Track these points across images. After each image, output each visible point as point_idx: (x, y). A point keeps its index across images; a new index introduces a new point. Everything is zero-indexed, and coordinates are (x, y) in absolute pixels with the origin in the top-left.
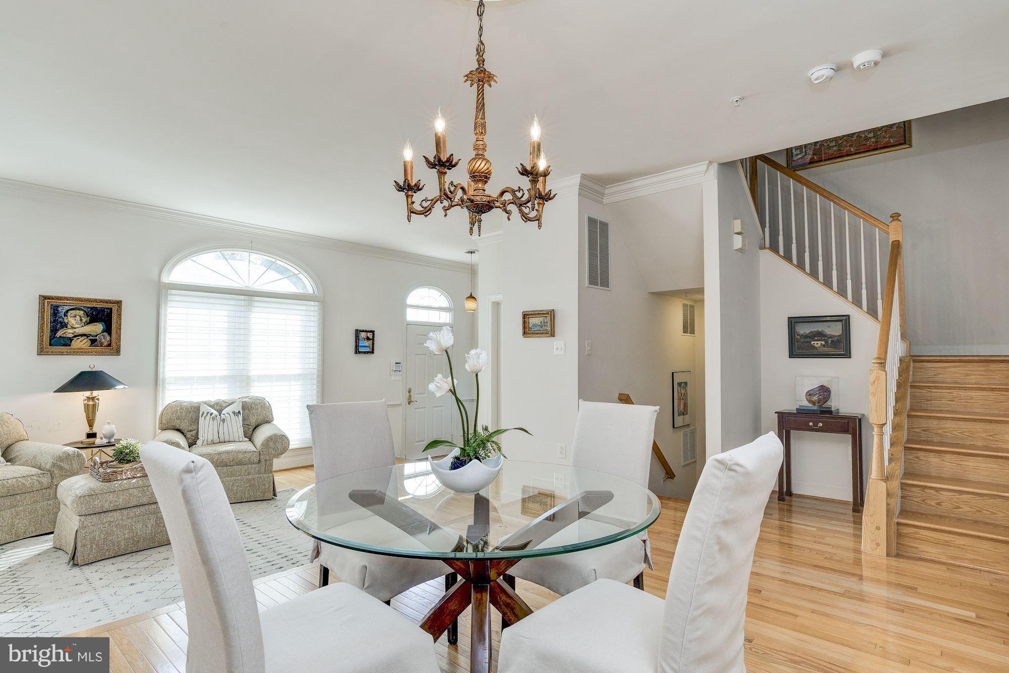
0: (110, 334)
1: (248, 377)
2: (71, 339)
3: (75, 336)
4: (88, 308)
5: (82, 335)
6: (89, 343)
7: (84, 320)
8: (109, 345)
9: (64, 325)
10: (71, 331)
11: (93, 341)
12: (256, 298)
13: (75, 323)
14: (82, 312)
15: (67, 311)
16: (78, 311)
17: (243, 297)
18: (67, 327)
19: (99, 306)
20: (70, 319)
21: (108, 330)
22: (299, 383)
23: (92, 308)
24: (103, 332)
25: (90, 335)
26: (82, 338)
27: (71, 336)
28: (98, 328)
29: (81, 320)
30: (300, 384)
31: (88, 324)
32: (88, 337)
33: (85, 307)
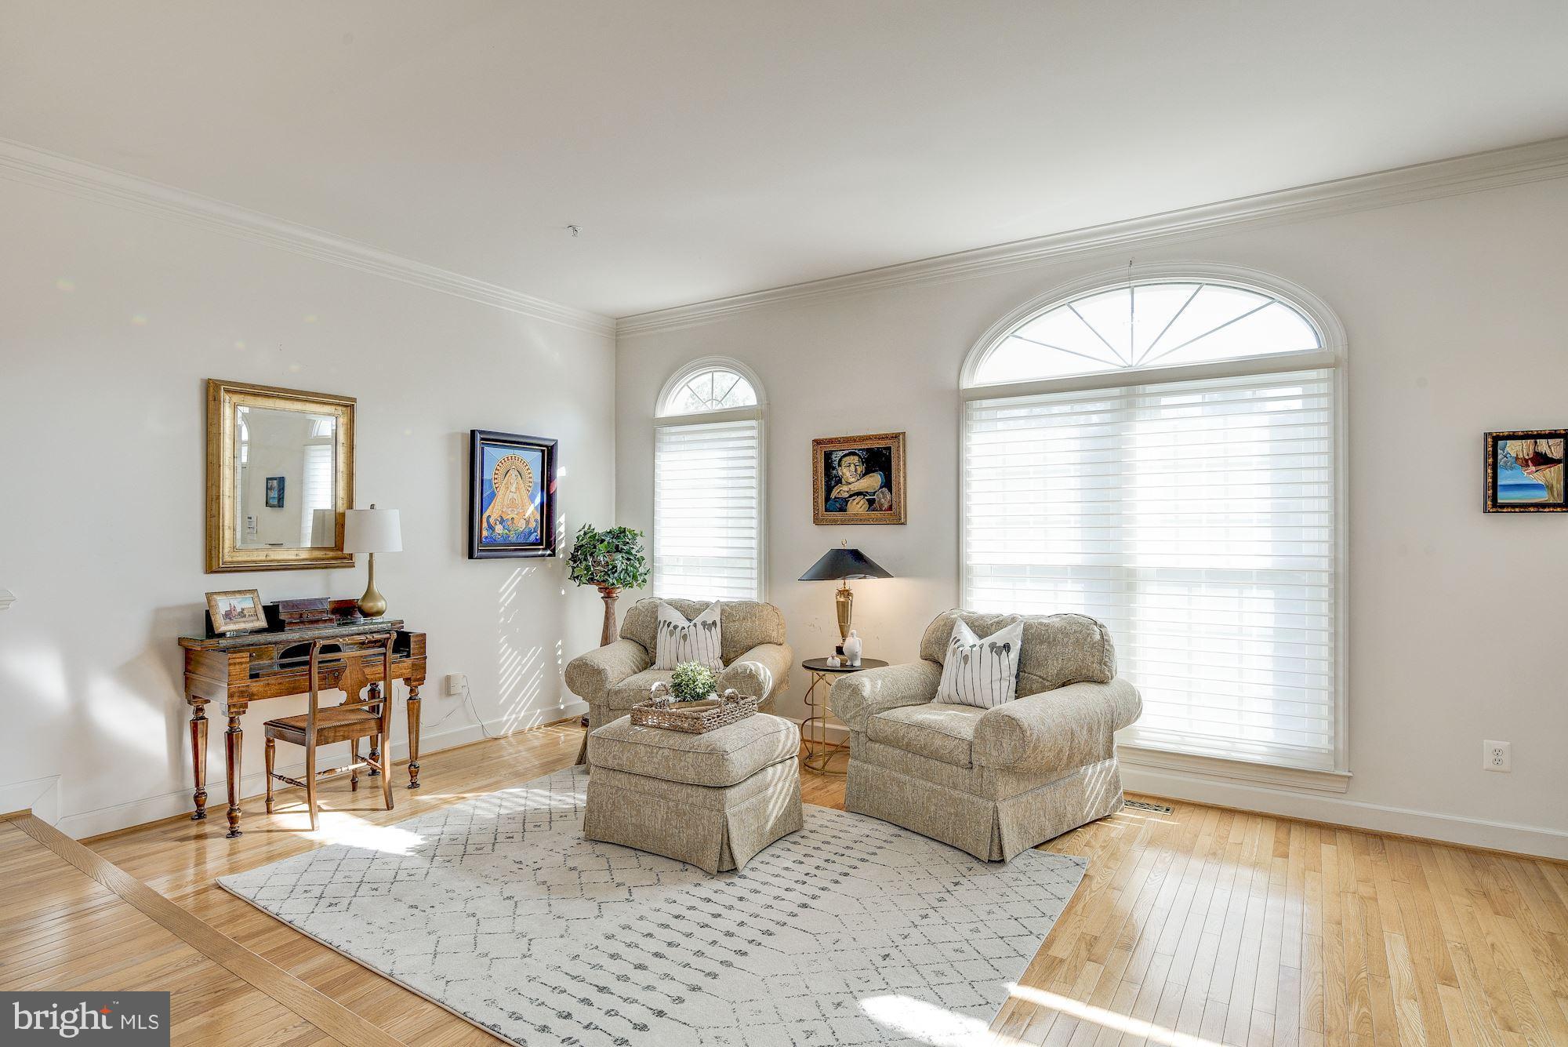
0: (890, 490)
1: (1131, 573)
2: (846, 501)
3: (851, 496)
4: (863, 450)
5: (858, 494)
6: (867, 505)
7: (859, 469)
8: (890, 508)
9: (839, 481)
10: (845, 488)
11: (871, 502)
12: (1150, 388)
13: (851, 475)
14: (856, 458)
15: (840, 460)
16: (852, 457)
17: (1116, 391)
18: (841, 483)
19: (876, 445)
20: (844, 471)
21: (887, 484)
22: (1270, 593)
23: (868, 450)
24: (881, 487)
25: (867, 492)
26: (858, 499)
27: (846, 495)
28: (875, 480)
29: (856, 470)
30: (1273, 596)
31: (864, 475)
32: (865, 495)
33: (859, 450)
